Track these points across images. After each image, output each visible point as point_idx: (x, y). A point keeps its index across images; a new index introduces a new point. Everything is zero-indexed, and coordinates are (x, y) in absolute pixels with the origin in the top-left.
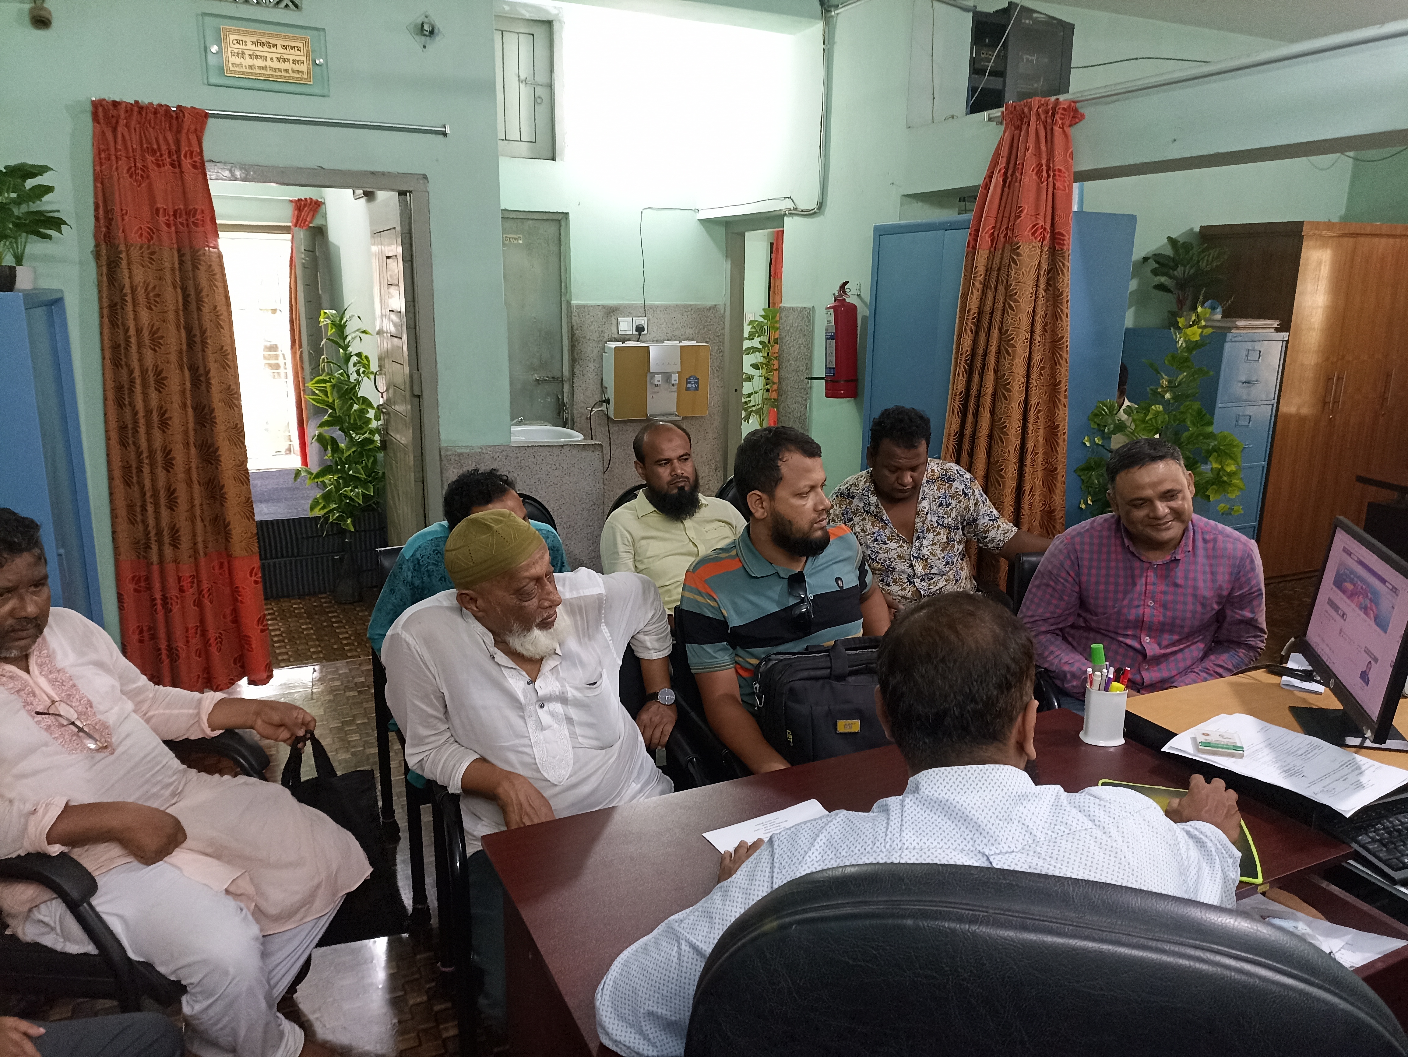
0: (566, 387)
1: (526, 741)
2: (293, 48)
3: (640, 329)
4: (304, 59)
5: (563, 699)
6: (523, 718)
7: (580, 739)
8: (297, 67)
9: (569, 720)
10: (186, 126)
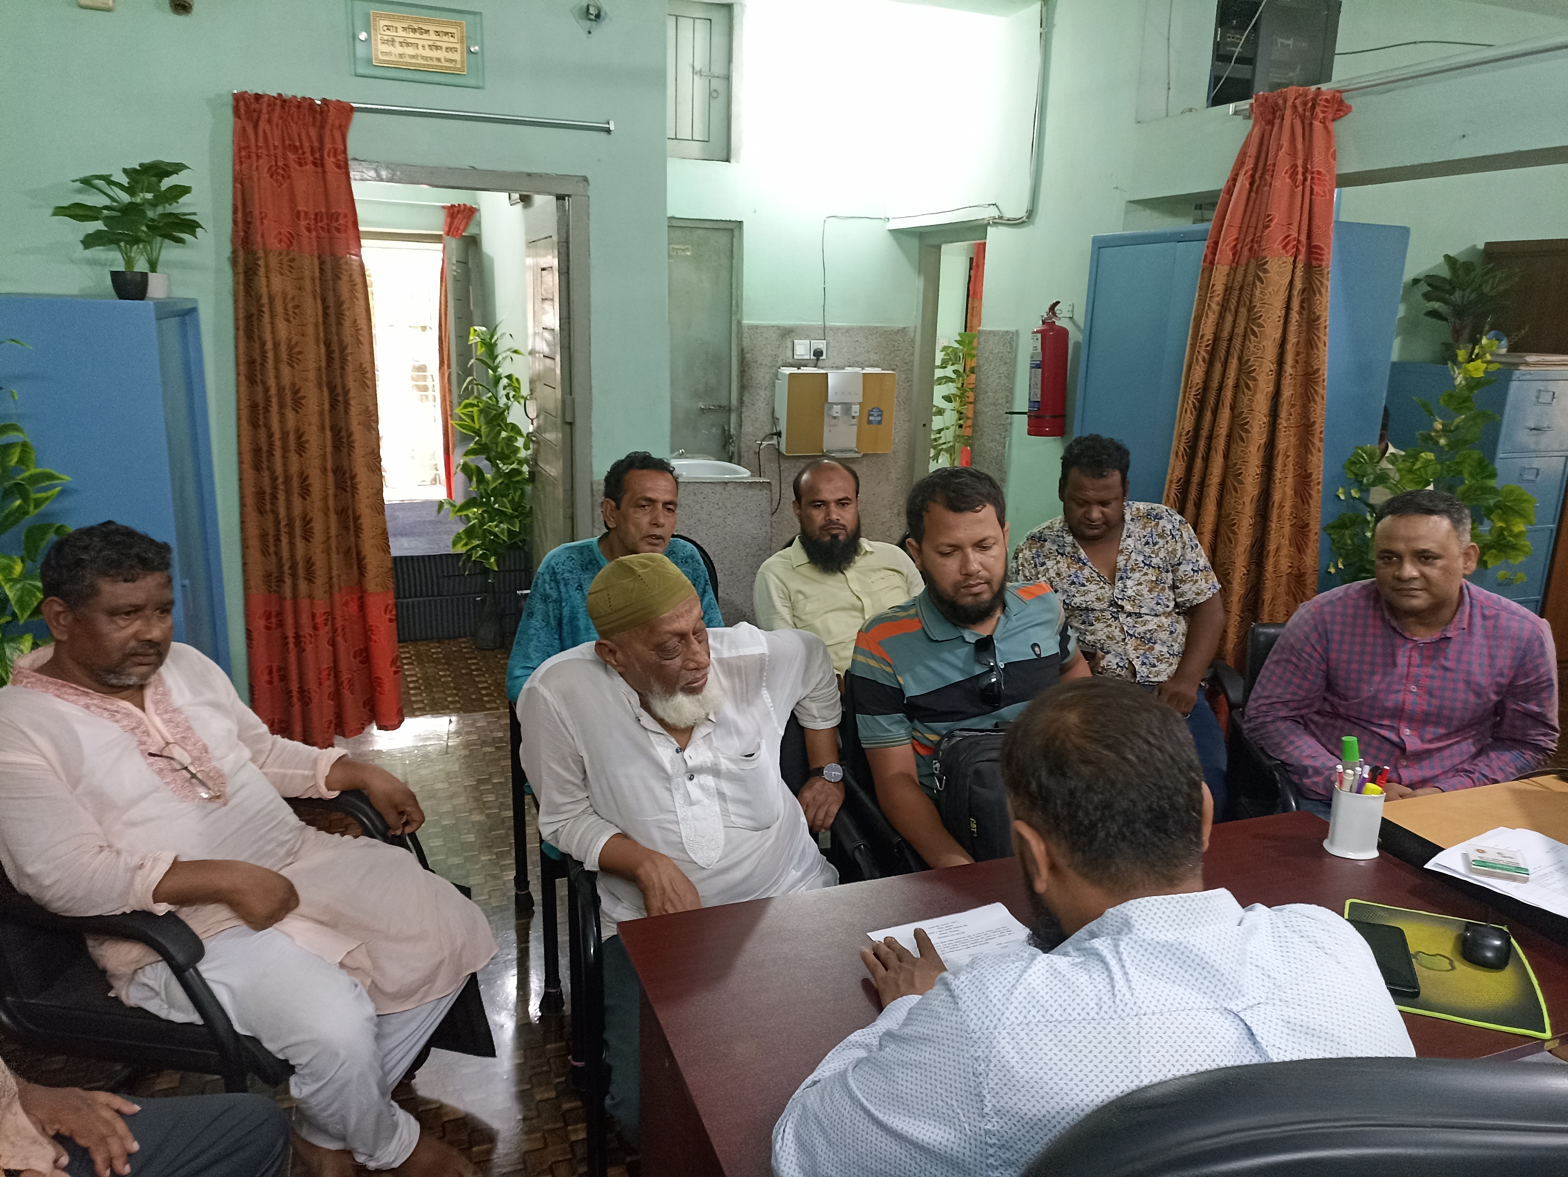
0: (734, 418)
1: (671, 817)
2: (446, 34)
3: (818, 353)
4: (458, 46)
5: (715, 771)
6: (669, 790)
7: (733, 818)
8: (450, 56)
9: (722, 796)
10: (330, 122)
